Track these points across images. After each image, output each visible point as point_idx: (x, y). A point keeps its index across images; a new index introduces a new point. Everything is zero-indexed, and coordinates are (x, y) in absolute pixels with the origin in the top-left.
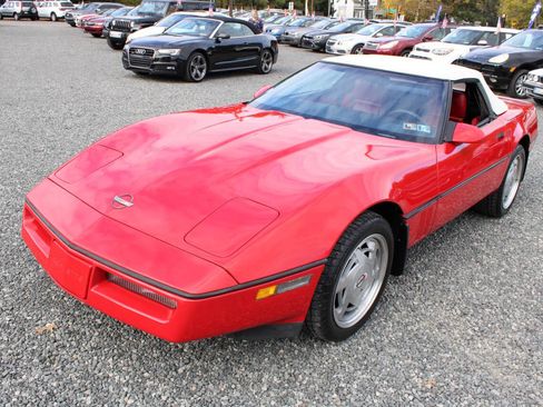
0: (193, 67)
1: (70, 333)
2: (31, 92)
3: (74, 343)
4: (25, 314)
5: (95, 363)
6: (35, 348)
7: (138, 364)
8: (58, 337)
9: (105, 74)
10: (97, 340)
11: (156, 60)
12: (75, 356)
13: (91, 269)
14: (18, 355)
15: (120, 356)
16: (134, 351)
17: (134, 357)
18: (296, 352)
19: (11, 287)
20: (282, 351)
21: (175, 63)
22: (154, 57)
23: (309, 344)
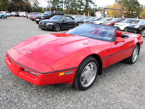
0: (56, 28)
1: (15, 86)
2: (15, 33)
3: (15, 88)
4: (4, 81)
5: (20, 92)
6: (5, 88)
8: (11, 86)
9: (34, 29)
10: (21, 87)
11: (47, 26)
12: (15, 91)
13: (19, 68)
15: (26, 91)
16: (30, 90)
17: (30, 92)
18: (72, 93)
19: (2, 75)
20: (68, 92)
21: (52, 27)
22: (46, 25)
23: (75, 91)
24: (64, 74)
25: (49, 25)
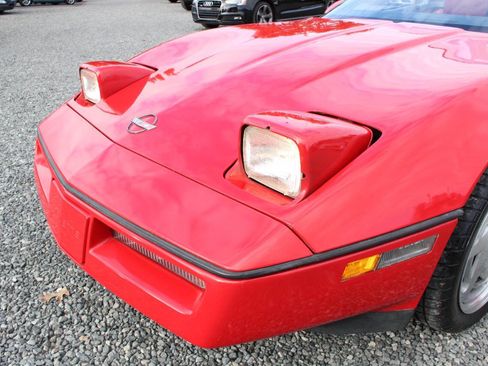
0: (259, 17)
1: (84, 302)
2: (107, 46)
3: (84, 318)
4: (36, 274)
5: (106, 350)
6: (34, 323)
7: (164, 355)
8: (67, 308)
9: (177, 29)
10: (116, 314)
11: (223, 11)
12: (81, 339)
13: (88, 221)
14: (11, 332)
15: (142, 340)
16: (162, 334)
17: (161, 343)
18: (395, 346)
19: (31, 238)
20: (372, 344)
21: (241, 13)
22: (221, 9)
23: (412, 333)
24: (377, 264)
25: (230, 10)
